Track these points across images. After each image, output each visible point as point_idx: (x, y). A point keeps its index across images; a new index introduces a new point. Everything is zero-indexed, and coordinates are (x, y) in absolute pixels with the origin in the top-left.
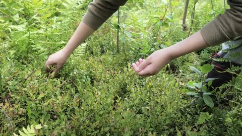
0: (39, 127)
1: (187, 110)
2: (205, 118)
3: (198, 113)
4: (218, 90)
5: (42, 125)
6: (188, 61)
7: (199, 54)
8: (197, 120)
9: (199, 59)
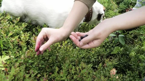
0: (7, 57)
1: (107, 44)
2: (118, 50)
3: (114, 46)
4: (128, 33)
5: (10, 56)
6: (111, 9)
7: (118, 5)
8: (113, 51)
9: (118, 8)
